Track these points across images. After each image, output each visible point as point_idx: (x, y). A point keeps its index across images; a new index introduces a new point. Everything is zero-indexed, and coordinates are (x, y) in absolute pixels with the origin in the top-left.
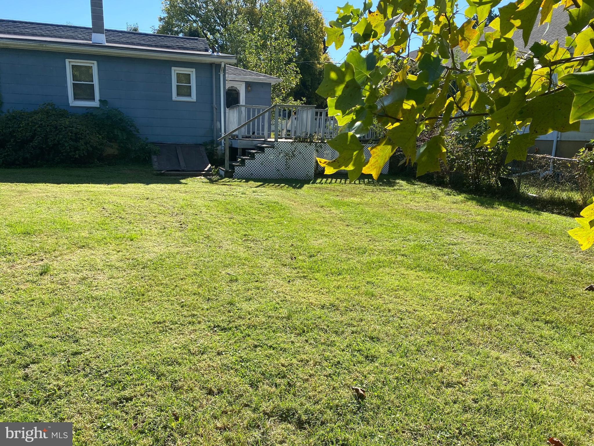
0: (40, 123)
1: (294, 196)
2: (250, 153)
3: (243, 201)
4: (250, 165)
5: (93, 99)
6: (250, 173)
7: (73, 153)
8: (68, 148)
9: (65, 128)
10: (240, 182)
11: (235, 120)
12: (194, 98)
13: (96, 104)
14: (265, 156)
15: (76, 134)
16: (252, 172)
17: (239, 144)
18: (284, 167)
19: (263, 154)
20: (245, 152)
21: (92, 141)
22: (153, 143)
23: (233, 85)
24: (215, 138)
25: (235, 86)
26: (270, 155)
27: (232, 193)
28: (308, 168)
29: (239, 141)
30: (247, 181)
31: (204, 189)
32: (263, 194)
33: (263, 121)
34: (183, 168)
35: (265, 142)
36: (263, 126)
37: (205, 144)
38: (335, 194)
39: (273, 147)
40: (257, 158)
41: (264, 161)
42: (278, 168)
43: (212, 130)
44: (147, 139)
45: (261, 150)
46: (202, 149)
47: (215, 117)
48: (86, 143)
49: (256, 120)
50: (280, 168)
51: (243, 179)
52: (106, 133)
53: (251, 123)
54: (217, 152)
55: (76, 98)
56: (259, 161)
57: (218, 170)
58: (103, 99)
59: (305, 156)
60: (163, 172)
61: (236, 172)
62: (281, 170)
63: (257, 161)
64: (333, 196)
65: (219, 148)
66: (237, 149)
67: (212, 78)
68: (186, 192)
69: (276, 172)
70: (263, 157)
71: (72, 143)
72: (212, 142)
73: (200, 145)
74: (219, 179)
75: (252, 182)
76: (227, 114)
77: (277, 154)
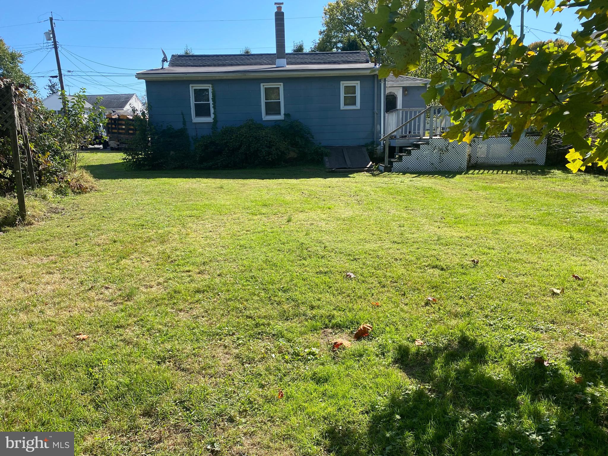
0: (245, 135)
1: (446, 183)
2: (407, 150)
3: (402, 187)
4: (407, 160)
5: (279, 114)
6: (407, 167)
7: (268, 157)
8: (264, 153)
9: (262, 137)
10: (398, 174)
11: (394, 122)
12: (358, 106)
13: (281, 117)
14: (420, 152)
15: (270, 142)
16: (408, 166)
17: (397, 143)
18: (438, 161)
19: (419, 151)
20: (402, 149)
21: (281, 147)
22: (325, 147)
23: (391, 91)
24: (375, 140)
25: (393, 91)
26: (425, 151)
27: (392, 182)
28: (460, 160)
29: (397, 140)
30: (404, 173)
31: (369, 180)
32: (418, 182)
33: (419, 122)
34: (349, 166)
35: (421, 139)
36: (419, 125)
37: (366, 145)
38: (484, 181)
39: (428, 143)
40: (413, 154)
41: (420, 156)
42: (432, 162)
43: (373, 134)
44: (320, 143)
45: (417, 146)
46: (364, 149)
47: (376, 122)
48: (276, 149)
49: (413, 121)
50: (434, 162)
51: (400, 172)
52: (290, 141)
53: (408, 124)
54: (376, 152)
55: (267, 114)
56: (415, 157)
57: (378, 167)
58: (287, 113)
59: (458, 150)
60: (333, 169)
61: (394, 167)
62: (435, 163)
63: (413, 157)
64: (483, 183)
65: (379, 148)
66: (395, 147)
67: (374, 87)
68: (356, 182)
69: (430, 166)
70: (419, 153)
71: (267, 149)
72: (373, 143)
73: (362, 146)
74: (379, 174)
75: (409, 175)
76: (386, 117)
77: (431, 149)
